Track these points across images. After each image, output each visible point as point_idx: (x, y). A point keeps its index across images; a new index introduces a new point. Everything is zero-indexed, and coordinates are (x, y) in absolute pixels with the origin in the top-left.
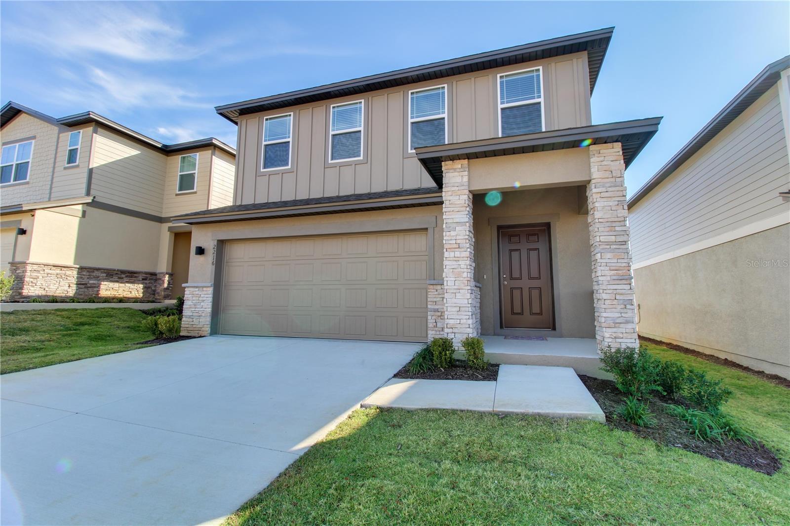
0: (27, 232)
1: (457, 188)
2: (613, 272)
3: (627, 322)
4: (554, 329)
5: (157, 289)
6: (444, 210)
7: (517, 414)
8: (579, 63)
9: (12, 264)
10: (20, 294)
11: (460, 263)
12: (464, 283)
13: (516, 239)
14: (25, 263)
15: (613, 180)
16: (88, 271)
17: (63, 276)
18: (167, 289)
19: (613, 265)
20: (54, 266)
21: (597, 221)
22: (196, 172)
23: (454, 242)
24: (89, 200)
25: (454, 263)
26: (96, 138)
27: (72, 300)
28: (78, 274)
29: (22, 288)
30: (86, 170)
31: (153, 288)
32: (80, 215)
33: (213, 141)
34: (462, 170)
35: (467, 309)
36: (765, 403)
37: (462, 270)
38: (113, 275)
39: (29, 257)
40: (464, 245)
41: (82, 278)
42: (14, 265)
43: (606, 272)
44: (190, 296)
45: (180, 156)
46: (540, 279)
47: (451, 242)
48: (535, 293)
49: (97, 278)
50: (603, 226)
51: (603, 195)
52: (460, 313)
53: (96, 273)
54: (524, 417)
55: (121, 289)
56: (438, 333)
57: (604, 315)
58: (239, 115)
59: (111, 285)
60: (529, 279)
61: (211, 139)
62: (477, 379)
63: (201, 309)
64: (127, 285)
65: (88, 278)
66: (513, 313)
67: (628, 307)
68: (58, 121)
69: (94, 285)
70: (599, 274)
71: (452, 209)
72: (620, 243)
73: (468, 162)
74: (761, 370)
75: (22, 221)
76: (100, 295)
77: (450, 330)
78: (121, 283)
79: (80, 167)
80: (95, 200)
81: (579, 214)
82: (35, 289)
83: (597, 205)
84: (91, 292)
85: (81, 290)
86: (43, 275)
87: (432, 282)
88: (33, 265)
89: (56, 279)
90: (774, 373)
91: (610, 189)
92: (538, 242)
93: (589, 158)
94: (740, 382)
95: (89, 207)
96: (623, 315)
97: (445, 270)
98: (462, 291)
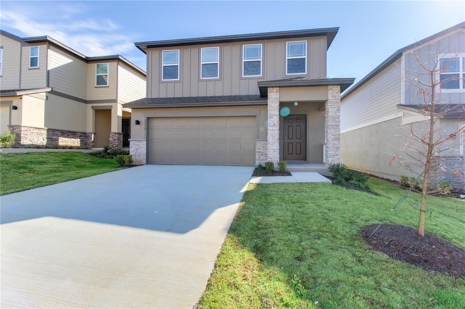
0: (18, 108)
1: (274, 100)
2: (333, 136)
3: (337, 155)
4: (306, 160)
5: (87, 142)
6: (268, 109)
7: (305, 183)
8: (323, 41)
9: (10, 126)
10: (19, 144)
11: (275, 132)
12: (276, 140)
13: (291, 121)
14: (20, 126)
15: (336, 100)
16: (52, 131)
17: (40, 134)
18: (93, 142)
19: (334, 134)
20: (35, 128)
21: (329, 116)
22: (108, 74)
23: (272, 123)
24: (49, 90)
25: (273, 132)
26: (50, 52)
27: (46, 147)
28: (47, 133)
29: (20, 140)
30: (45, 71)
31: (85, 141)
32: (45, 98)
33: (119, 57)
34: (276, 92)
35: (277, 151)
36: (381, 187)
37: (276, 135)
38: (64, 134)
39: (22, 123)
41: (49, 135)
42: (12, 127)
43: (331, 136)
44: (133, 145)
45: (96, 64)
46: (301, 139)
47: (271, 123)
48: (298, 145)
49: (57, 135)
50: (331, 119)
51: (332, 106)
52: (274, 152)
53: (56, 132)
54: (307, 183)
55: (69, 142)
56: (260, 161)
57: (329, 152)
58: (147, 48)
59: (64, 139)
60: (296, 139)
61: (118, 56)
62: (285, 176)
63: (141, 152)
64: (72, 139)
65: (52, 135)
66: (289, 154)
67: (338, 149)
68: (23, 39)
69: (56, 139)
72: (337, 126)
73: (279, 89)
74: (383, 177)
75: (13, 101)
76: (59, 145)
77: (270, 159)
78: (69, 138)
79: (40, 69)
80: (53, 90)
81: (319, 111)
82: (27, 141)
83: (329, 110)
84: (54, 143)
85: (50, 142)
86: (30, 133)
87: (258, 140)
88: (25, 127)
89: (37, 136)
90: (387, 178)
91: (335, 104)
92: (301, 122)
93: (328, 91)
94: (374, 181)
95: (49, 94)
96: (336, 152)
97: (268, 135)
98: (275, 143)
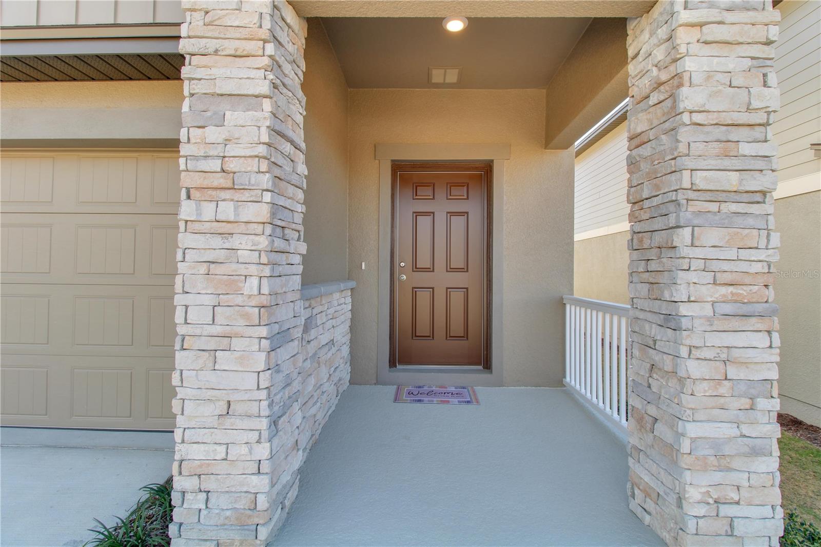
2: (724, 290)
4: (488, 366)
11: (235, 242)
12: (246, 316)
13: (428, 191)
19: (725, 266)
23: (216, 165)
25: (217, 242)
35: (253, 408)
37: (242, 269)
40: (254, 178)
43: (703, 289)
46: (467, 271)
48: (457, 298)
50: (702, 137)
52: (228, 422)
57: (692, 429)
60: (447, 271)
66: (415, 336)
70: (681, 293)
71: (212, 45)
72: (746, 197)
81: (546, 148)
91: (730, 17)
92: (468, 198)
96: (745, 430)
97: (181, 267)
98: (237, 343)
